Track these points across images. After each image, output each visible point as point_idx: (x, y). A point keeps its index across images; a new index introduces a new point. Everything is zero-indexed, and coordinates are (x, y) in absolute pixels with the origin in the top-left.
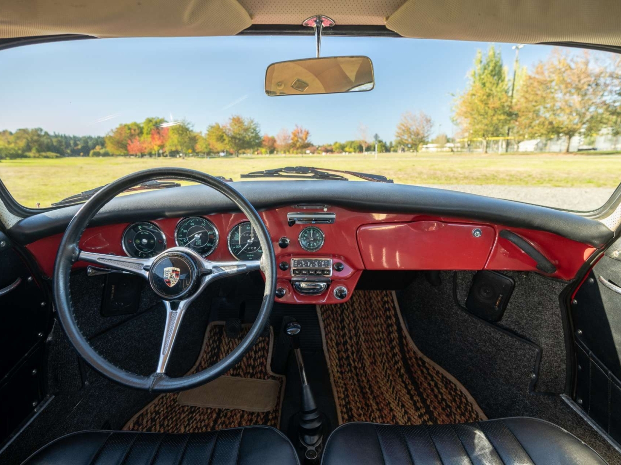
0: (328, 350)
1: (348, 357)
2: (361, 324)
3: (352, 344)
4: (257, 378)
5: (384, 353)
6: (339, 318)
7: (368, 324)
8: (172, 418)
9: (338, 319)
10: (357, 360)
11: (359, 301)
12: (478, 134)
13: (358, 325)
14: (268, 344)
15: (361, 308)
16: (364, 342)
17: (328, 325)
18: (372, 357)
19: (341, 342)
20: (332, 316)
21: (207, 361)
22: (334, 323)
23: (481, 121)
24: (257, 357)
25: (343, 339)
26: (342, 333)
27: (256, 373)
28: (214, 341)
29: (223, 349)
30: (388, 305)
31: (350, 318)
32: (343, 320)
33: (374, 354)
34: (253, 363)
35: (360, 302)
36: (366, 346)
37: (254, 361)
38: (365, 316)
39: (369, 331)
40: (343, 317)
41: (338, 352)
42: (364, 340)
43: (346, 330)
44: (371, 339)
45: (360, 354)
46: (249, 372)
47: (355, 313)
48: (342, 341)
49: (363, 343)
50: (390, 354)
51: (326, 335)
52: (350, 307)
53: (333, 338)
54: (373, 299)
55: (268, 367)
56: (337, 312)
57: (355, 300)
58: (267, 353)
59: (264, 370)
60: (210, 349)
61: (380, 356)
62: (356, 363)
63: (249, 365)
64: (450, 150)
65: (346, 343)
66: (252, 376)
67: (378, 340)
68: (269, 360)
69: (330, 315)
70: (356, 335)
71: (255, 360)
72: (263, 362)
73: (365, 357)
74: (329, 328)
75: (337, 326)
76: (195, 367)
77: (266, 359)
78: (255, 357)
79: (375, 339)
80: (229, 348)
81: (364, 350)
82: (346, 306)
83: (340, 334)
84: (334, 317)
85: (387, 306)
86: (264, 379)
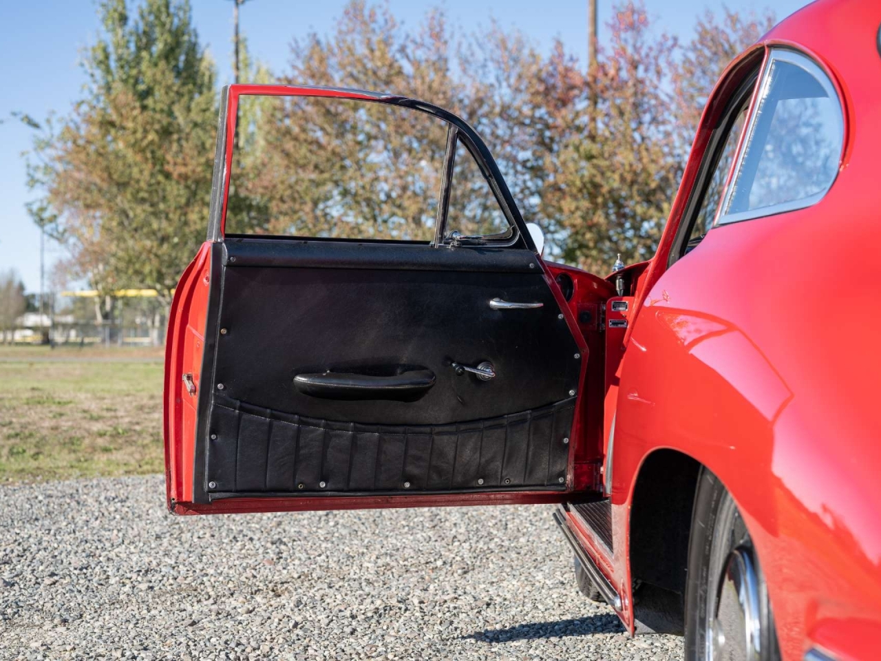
12: (137, 272)
23: (147, 223)
64: (38, 338)
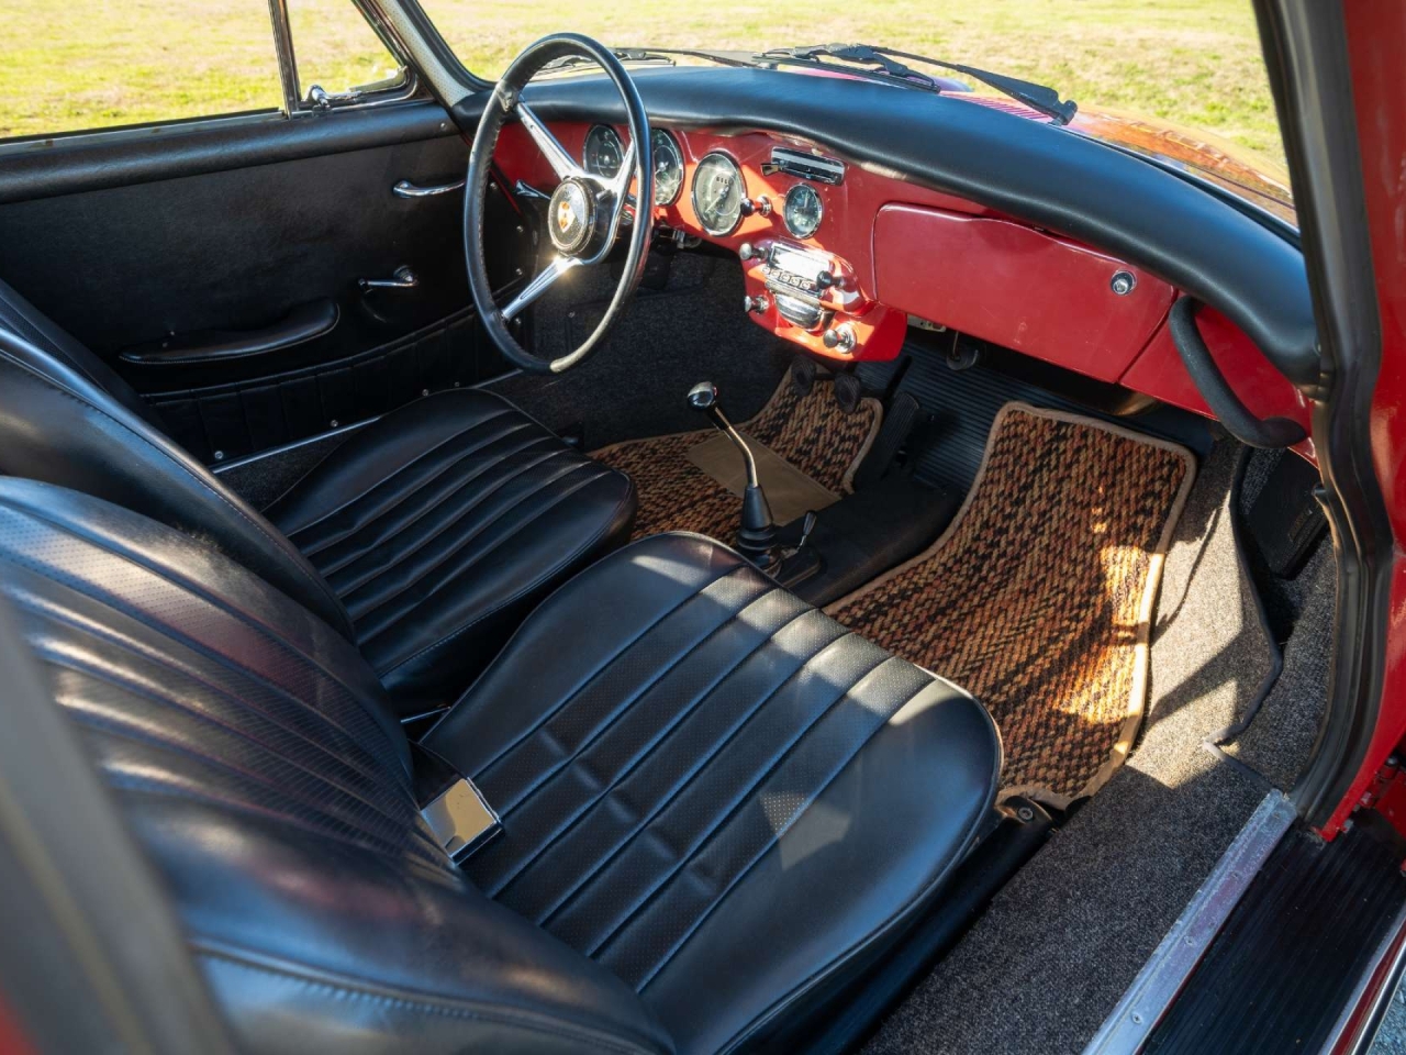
0: (961, 526)
1: (985, 557)
2: (1061, 514)
3: (1014, 539)
4: (820, 482)
5: (1065, 590)
6: (1023, 480)
7: (1076, 520)
8: (662, 466)
9: (1019, 479)
10: (999, 571)
11: (1090, 463)
13: (1055, 510)
14: (866, 434)
15: (1084, 482)
16: (1041, 550)
17: (992, 481)
18: (1034, 581)
19: (994, 525)
20: (1010, 469)
21: (770, 421)
22: (1005, 484)
24: (840, 449)
25: (1004, 521)
26: (1008, 510)
27: (825, 474)
28: (791, 394)
29: (797, 412)
30: (1153, 502)
31: (1044, 490)
32: (1027, 487)
33: (1044, 580)
34: (829, 456)
35: (1092, 467)
36: (1039, 560)
37: (833, 454)
38: (1082, 502)
39: (1068, 535)
40: (1033, 481)
41: (976, 539)
42: (1044, 544)
43: (1021, 509)
44: (1061, 552)
45: (1014, 564)
46: (815, 468)
47: (1064, 484)
48: (998, 525)
49: (1036, 549)
50: (1077, 600)
51: (977, 498)
52: (1061, 470)
53: (985, 511)
54: (1126, 474)
55: (849, 475)
56: (1027, 464)
57: (1082, 458)
58: (858, 450)
59: (838, 475)
60: (781, 403)
61: (1051, 590)
62: (992, 574)
63: (822, 457)
65: (1003, 531)
66: (817, 474)
67: (1074, 562)
68: (856, 463)
69: (1006, 465)
70: (1034, 529)
71: (835, 452)
72: (844, 462)
73: (1019, 576)
74: (989, 488)
75: (1007, 493)
76: (748, 423)
77: (852, 460)
78: (838, 447)
79: (1069, 557)
80: (807, 415)
81: (1028, 562)
82: (1053, 463)
83: (1003, 510)
84: (1013, 471)
85: (1149, 503)
86: (829, 488)
